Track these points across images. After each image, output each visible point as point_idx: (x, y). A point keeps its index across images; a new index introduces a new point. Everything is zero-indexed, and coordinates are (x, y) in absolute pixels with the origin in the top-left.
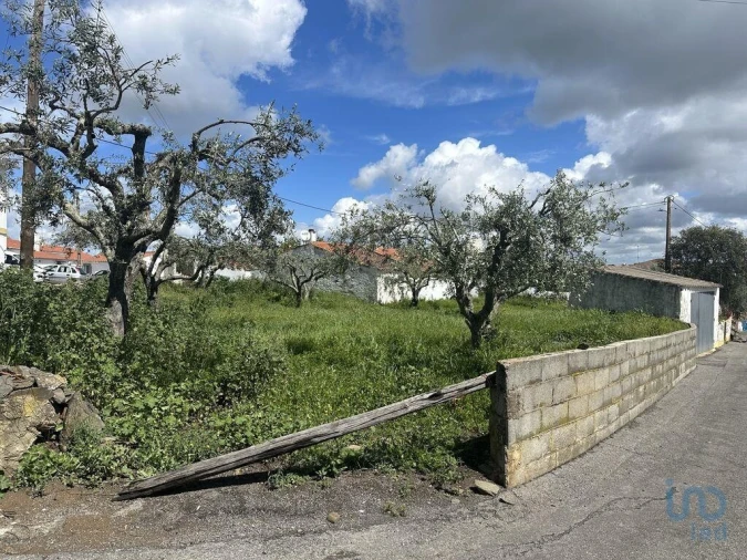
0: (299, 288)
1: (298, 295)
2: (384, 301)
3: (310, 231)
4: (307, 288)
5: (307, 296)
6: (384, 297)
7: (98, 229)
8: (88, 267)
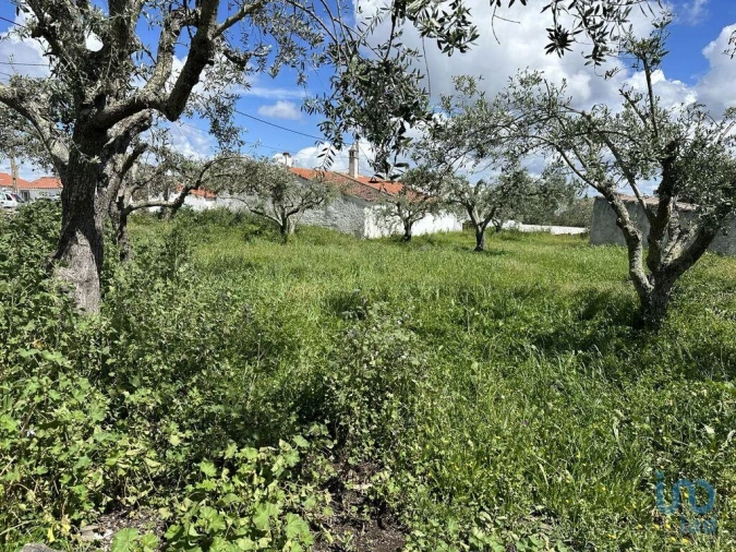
0: (284, 220)
1: (283, 229)
2: (371, 236)
3: (284, 154)
4: (292, 220)
5: (292, 230)
6: (373, 230)
7: (33, 106)
8: (26, 195)
